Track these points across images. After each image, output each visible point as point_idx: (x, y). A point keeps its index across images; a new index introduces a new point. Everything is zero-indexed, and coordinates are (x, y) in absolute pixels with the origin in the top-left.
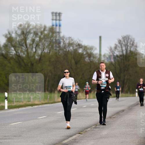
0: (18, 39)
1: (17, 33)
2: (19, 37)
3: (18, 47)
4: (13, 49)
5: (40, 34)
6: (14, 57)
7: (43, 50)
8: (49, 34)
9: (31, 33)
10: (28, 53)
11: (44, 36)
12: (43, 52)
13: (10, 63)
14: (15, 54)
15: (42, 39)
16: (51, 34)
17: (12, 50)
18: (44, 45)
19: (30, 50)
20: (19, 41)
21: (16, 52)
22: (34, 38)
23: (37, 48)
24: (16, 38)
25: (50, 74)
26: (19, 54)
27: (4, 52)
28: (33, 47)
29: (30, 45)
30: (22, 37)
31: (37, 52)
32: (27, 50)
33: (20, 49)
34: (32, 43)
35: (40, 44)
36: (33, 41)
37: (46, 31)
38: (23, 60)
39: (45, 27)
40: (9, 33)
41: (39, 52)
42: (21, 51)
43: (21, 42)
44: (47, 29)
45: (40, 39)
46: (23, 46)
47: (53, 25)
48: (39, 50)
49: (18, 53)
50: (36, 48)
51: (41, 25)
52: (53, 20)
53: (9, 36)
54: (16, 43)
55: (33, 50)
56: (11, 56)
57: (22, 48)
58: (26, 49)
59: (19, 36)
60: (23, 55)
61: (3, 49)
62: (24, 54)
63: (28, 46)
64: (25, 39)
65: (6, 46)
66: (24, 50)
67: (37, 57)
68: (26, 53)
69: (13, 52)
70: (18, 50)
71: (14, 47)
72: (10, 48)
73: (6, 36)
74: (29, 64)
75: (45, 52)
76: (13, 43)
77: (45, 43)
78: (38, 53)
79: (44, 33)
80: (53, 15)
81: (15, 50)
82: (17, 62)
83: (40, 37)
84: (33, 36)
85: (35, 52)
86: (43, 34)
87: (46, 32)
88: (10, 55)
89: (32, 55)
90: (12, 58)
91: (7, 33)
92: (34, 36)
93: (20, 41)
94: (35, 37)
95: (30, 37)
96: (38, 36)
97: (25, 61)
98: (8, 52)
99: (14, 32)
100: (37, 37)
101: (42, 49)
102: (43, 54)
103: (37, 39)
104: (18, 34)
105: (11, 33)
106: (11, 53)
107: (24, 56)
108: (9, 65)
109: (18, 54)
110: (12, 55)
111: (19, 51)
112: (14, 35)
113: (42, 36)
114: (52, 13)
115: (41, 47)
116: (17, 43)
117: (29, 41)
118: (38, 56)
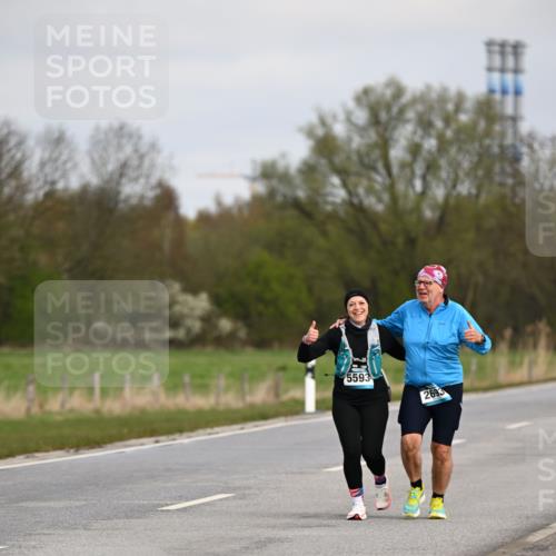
0: (357, 142)
1: (354, 119)
2: (362, 136)
3: (358, 175)
4: (336, 180)
5: (439, 124)
6: (342, 213)
7: (454, 186)
8: (475, 124)
9: (408, 121)
10: (394, 198)
11: (458, 132)
12: (454, 193)
13: (324, 233)
14: (344, 201)
15: (451, 143)
16: (482, 124)
17: (333, 186)
18: (455, 166)
19: (401, 187)
20: (358, 153)
21: (350, 193)
22: (417, 139)
23: (429, 178)
24: (350, 140)
25: (480, 279)
26: (361, 203)
27: (301, 194)
28: (413, 173)
29: (403, 166)
30: (373, 136)
31: (430, 193)
32: (391, 188)
33: (365, 182)
34: (408, 158)
35: (443, 162)
36: (415, 150)
37: (466, 112)
38: (375, 226)
39: (460, 99)
40: (323, 122)
41: (439, 193)
42: (370, 190)
43: (368, 155)
44: (469, 105)
45: (443, 145)
46: (374, 169)
47: (492, 91)
48: (438, 186)
49: (357, 195)
50: (424, 178)
51: (445, 90)
52: (490, 69)
53: (320, 132)
54: (349, 158)
55: (413, 187)
56: (329, 208)
57: (370, 179)
58: (388, 181)
59: (362, 130)
60: (376, 205)
61: (298, 181)
62: (380, 200)
63: (395, 170)
64: (384, 144)
65: (308, 170)
66: (377, 187)
67: (428, 214)
68: (386, 197)
69: (336, 192)
70: (356, 186)
71: (342, 173)
72: (325, 177)
73: (310, 133)
74: (400, 240)
75: (459, 195)
76: (338, 160)
77: (460, 157)
78: (435, 199)
79: (457, 120)
80: (490, 52)
81: (345, 185)
82: (350, 231)
83: (441, 138)
84: (415, 133)
85: (423, 193)
86: (454, 126)
87: (463, 118)
88: (326, 203)
89: (410, 204)
90: (333, 216)
91: (314, 119)
92: (420, 132)
93: (363, 150)
94: (422, 137)
95: (404, 134)
96: (433, 132)
97: (383, 227)
98: (317, 193)
99: (341, 116)
100: (429, 136)
101: (450, 184)
102: (452, 201)
103: (431, 144)
104: (356, 126)
105: (329, 120)
106: (330, 199)
107: (380, 208)
108: (321, 242)
109: (355, 201)
110: (333, 204)
111: (361, 191)
112: (339, 129)
113: (449, 134)
114: (490, 44)
115: (444, 174)
116: (355, 158)
117: (397, 153)
118: (433, 207)
